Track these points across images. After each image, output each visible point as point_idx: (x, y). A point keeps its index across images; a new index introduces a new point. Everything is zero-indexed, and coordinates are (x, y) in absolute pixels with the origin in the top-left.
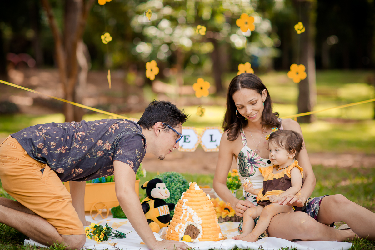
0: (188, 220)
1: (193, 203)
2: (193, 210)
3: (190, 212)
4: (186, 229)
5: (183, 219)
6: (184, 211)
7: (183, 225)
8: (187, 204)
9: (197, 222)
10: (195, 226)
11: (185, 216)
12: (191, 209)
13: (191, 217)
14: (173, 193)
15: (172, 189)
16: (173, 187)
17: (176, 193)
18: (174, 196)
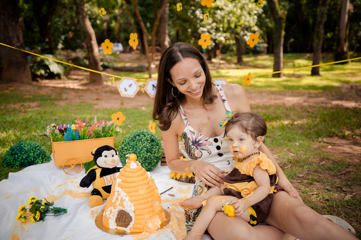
0: (120, 205)
1: (126, 184)
2: (125, 194)
3: (122, 195)
4: (118, 215)
5: (115, 203)
6: (116, 193)
7: (113, 210)
8: (119, 185)
9: (129, 208)
10: (128, 212)
11: (117, 199)
12: (123, 192)
13: (122, 201)
14: (139, 152)
15: (139, 148)
16: (140, 146)
17: (142, 152)
18: (140, 154)
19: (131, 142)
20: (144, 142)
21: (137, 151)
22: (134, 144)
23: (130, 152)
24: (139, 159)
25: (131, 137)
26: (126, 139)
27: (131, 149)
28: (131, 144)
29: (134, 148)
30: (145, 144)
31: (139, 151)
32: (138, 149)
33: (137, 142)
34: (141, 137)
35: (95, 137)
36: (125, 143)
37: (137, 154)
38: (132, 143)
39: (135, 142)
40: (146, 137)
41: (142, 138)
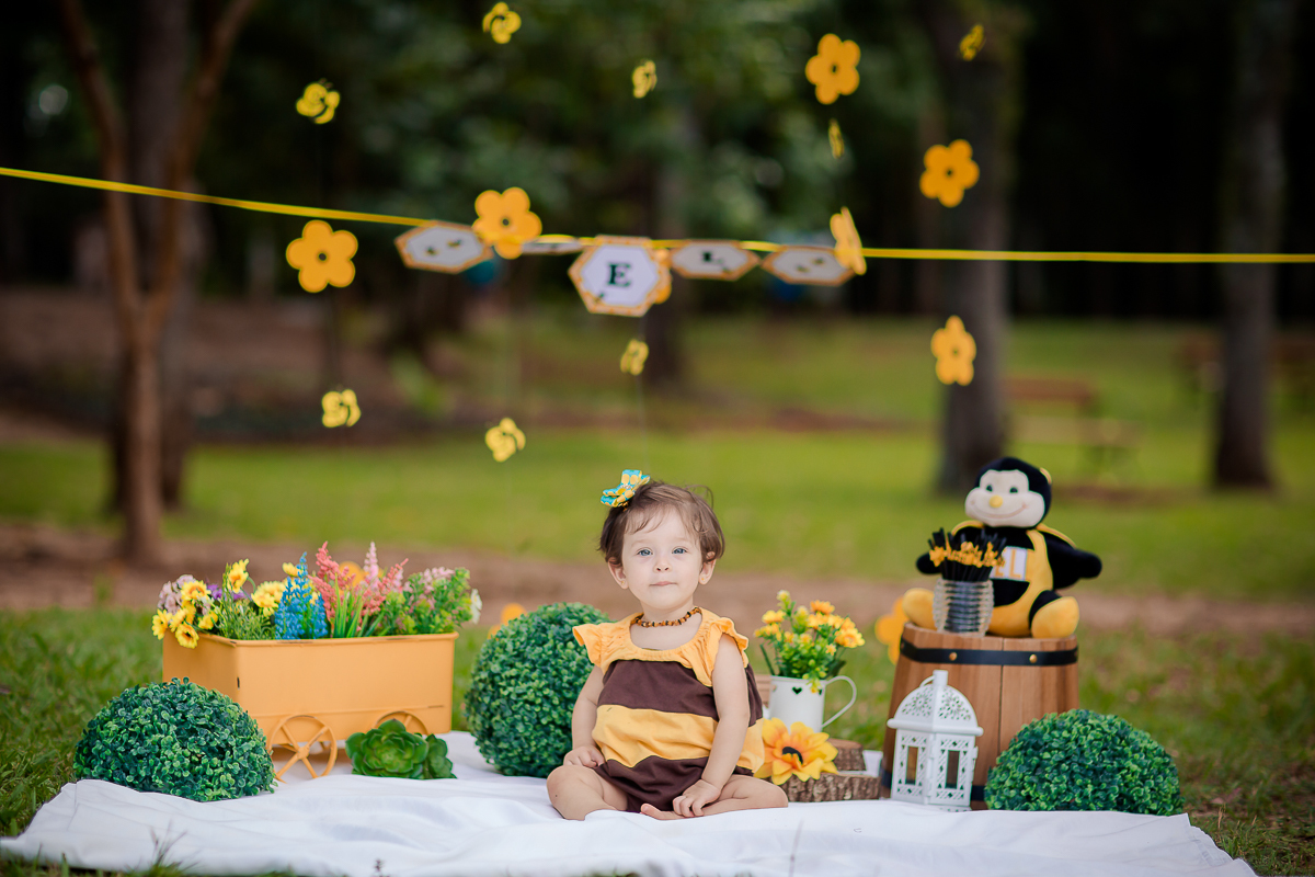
14: (570, 683)
19: (529, 648)
22: (543, 652)
25: (523, 630)
26: (505, 640)
28: (532, 656)
32: (564, 671)
33: (555, 647)
35: (385, 631)
36: (503, 657)
37: (564, 691)
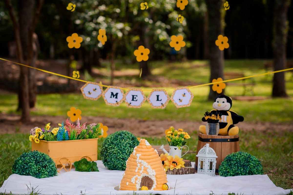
0: (143, 172)
2: (147, 164)
3: (144, 165)
4: (142, 181)
5: (138, 172)
6: (139, 165)
7: (139, 177)
8: (140, 159)
11: (140, 169)
12: (145, 162)
13: (145, 170)
14: (124, 149)
15: (123, 145)
16: (123, 144)
17: (126, 148)
18: (125, 151)
20: (126, 140)
21: (122, 148)
22: (117, 142)
23: (115, 149)
24: (125, 155)
25: (113, 137)
26: (109, 140)
27: (115, 147)
29: (119, 145)
30: (128, 141)
31: (124, 147)
34: (122, 136)
36: (108, 143)
38: (115, 142)
39: (118, 140)
40: (127, 135)
41: (124, 137)
